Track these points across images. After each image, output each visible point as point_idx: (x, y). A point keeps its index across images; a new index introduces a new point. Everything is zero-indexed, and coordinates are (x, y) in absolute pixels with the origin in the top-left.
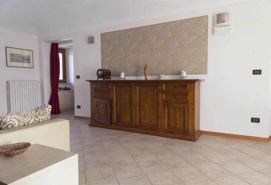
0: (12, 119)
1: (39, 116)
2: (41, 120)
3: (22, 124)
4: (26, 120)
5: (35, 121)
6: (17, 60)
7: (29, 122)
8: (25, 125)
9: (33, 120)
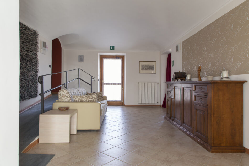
0: (77, 98)
1: (89, 99)
2: (89, 101)
3: (80, 101)
4: (82, 99)
5: (86, 101)
6: (146, 68)
7: (83, 100)
8: (81, 101)
9: (85, 100)
